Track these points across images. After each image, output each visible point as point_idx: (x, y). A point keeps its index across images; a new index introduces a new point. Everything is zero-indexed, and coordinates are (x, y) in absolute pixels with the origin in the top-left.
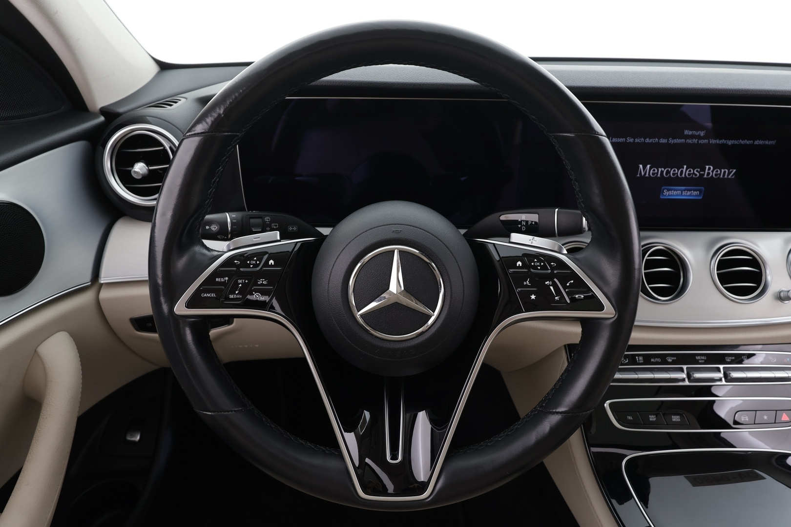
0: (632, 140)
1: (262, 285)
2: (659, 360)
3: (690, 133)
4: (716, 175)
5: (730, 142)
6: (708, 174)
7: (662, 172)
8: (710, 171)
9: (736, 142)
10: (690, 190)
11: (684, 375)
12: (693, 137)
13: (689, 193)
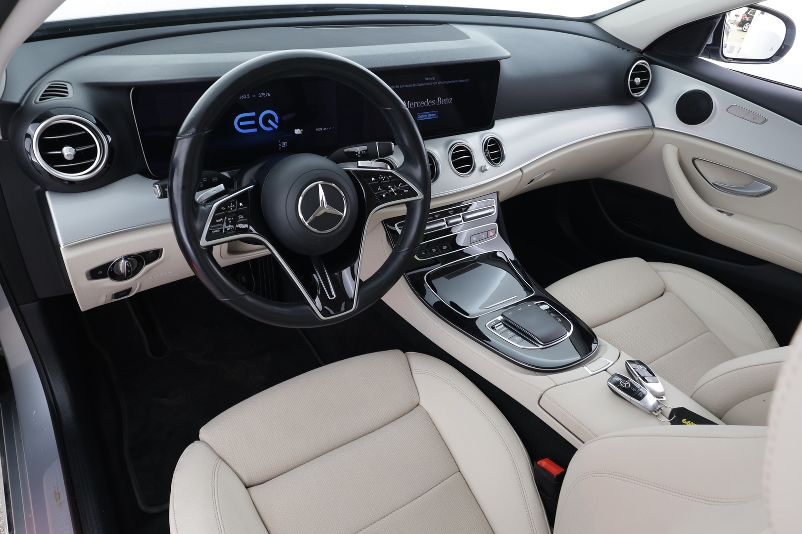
0: (398, 87)
1: (241, 219)
3: (428, 79)
4: (443, 102)
5: (448, 82)
6: (439, 102)
7: (416, 104)
8: (440, 101)
9: (451, 82)
10: (431, 113)
11: (444, 223)
12: (429, 81)
13: (431, 115)
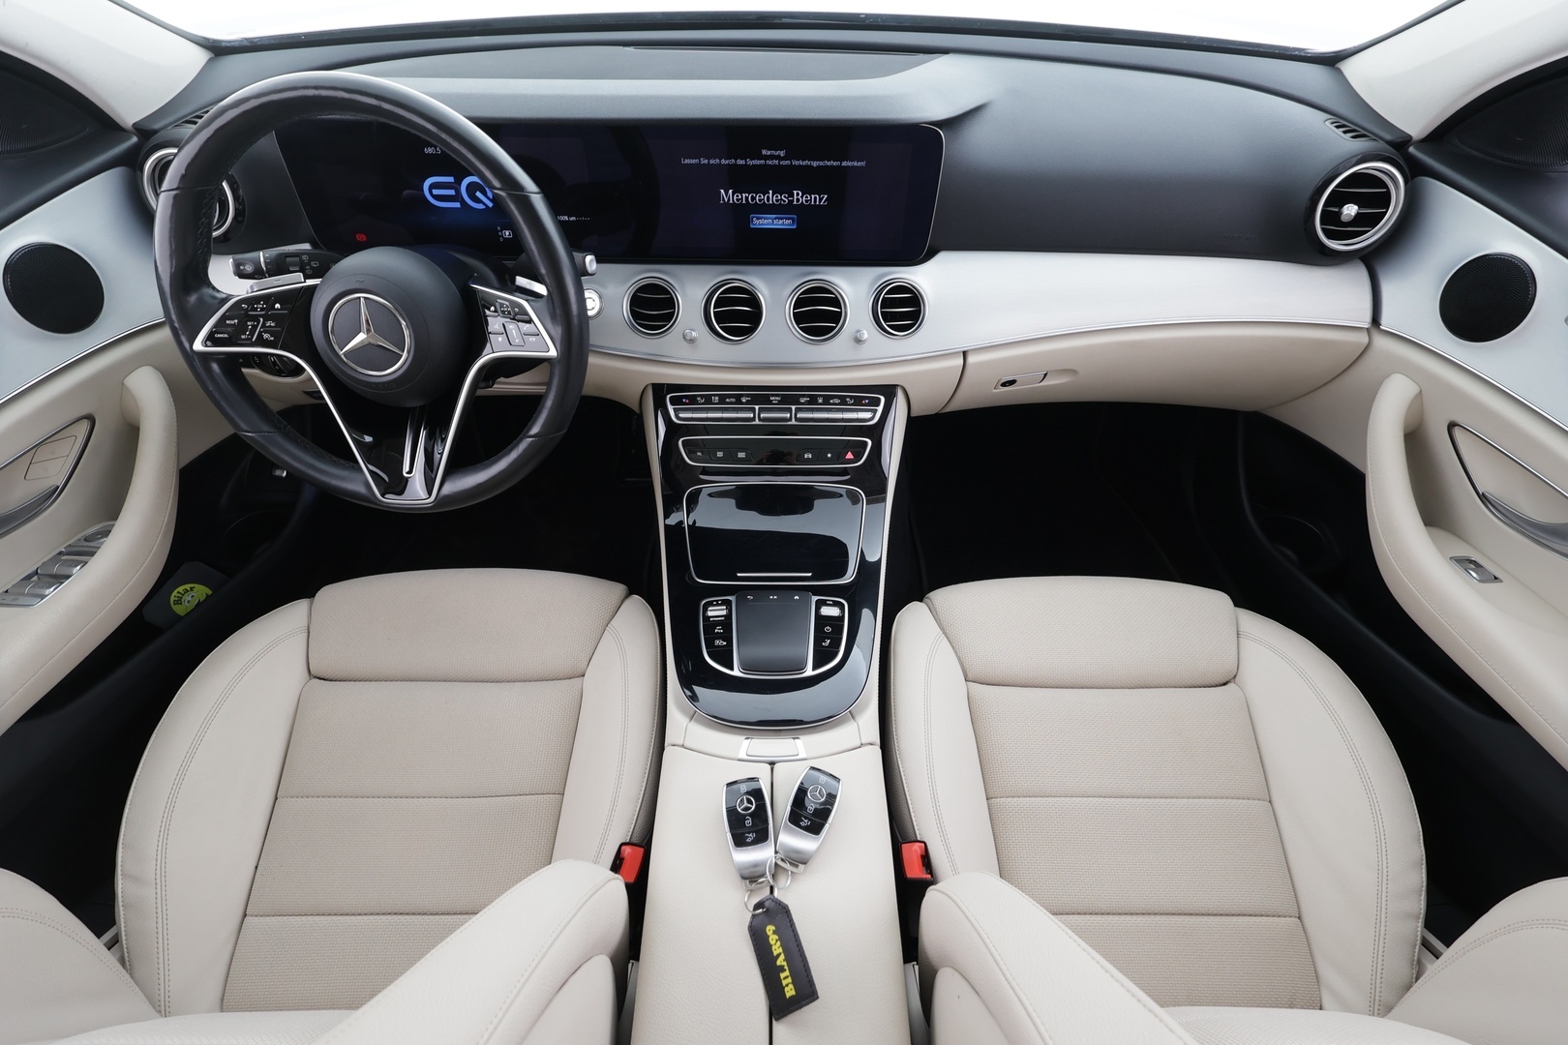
0: (706, 161)
1: (270, 326)
2: (733, 400)
3: (769, 153)
4: (807, 201)
5: (815, 164)
6: (798, 200)
7: (747, 198)
8: (799, 199)
9: (821, 163)
10: (782, 219)
12: (772, 157)
13: (781, 222)
